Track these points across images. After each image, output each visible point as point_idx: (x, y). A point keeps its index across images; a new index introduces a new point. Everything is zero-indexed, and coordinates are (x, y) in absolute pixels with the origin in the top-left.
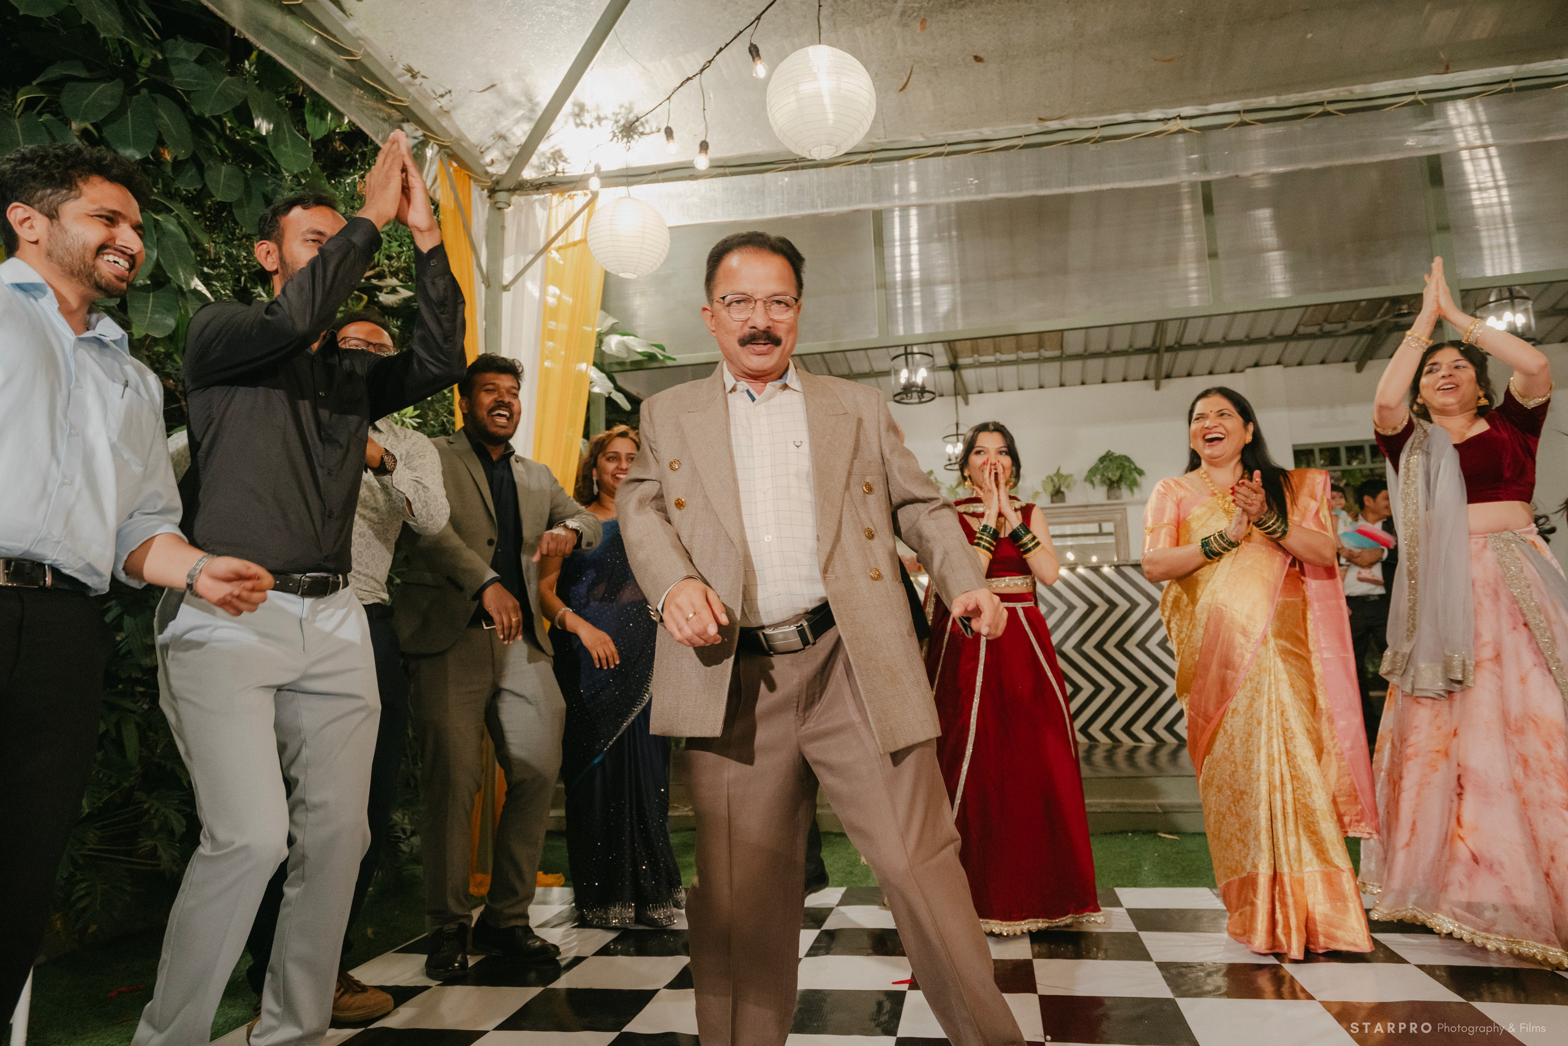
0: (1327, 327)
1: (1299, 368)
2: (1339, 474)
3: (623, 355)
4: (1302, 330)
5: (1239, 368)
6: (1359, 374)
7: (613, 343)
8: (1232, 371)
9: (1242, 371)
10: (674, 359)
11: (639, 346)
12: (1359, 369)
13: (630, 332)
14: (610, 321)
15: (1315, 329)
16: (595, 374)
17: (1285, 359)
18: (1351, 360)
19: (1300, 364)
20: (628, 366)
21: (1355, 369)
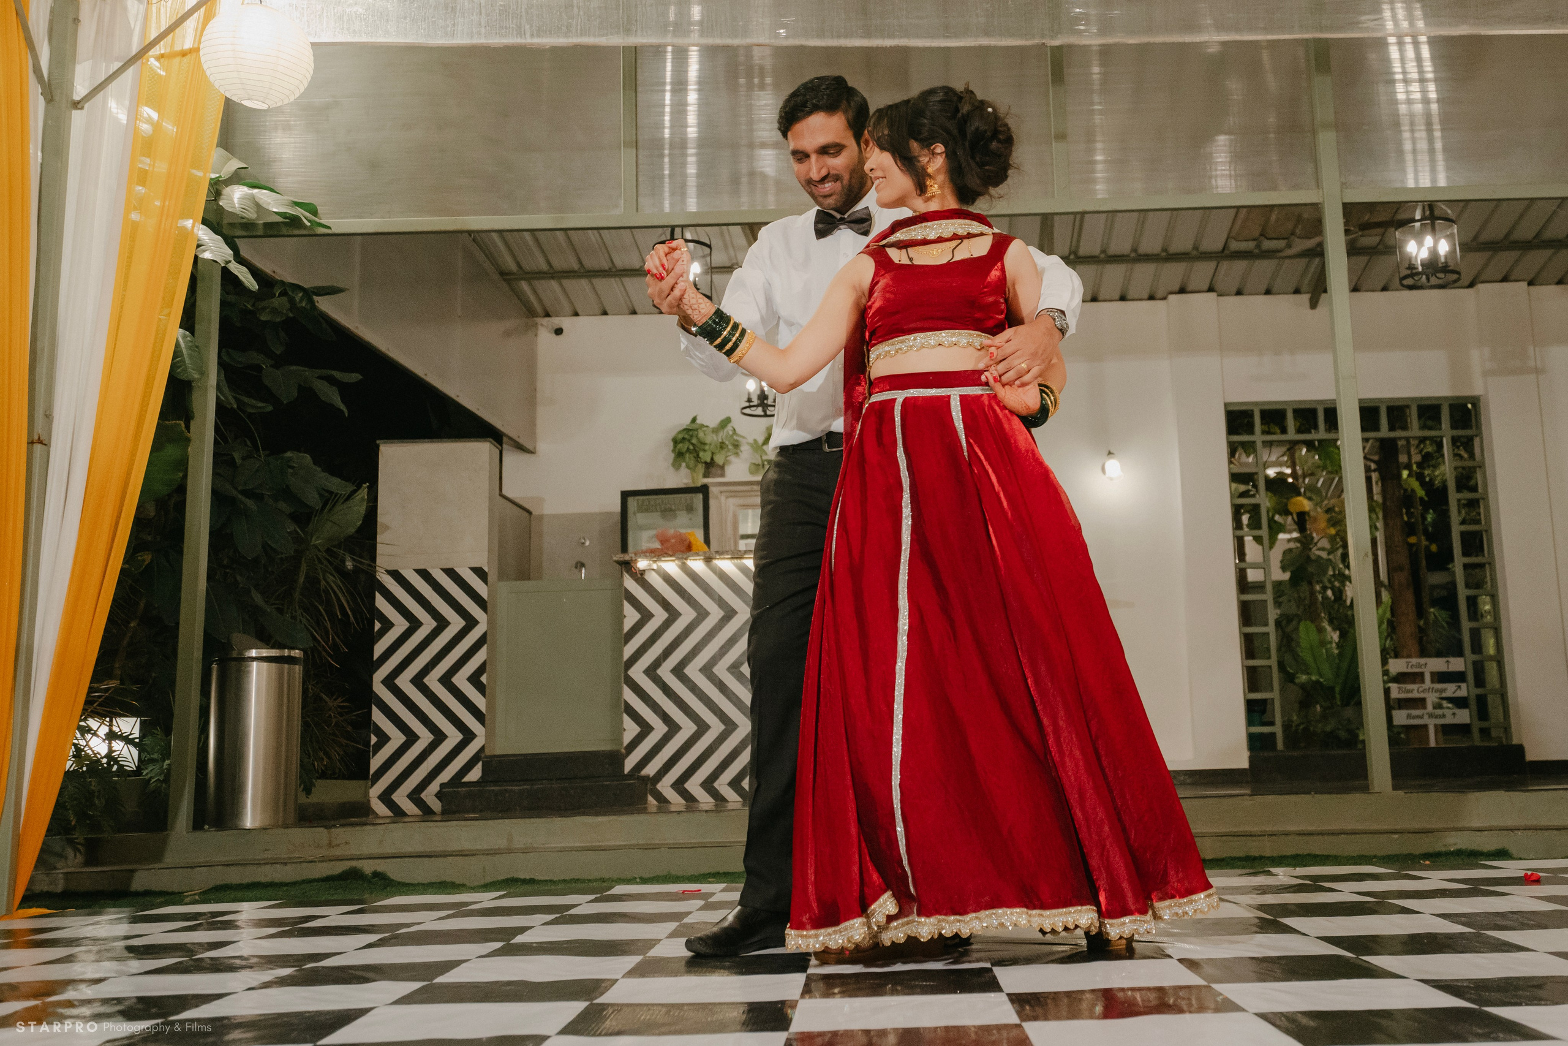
0: (1267, 245)
1: (1238, 298)
3: (252, 215)
4: (1234, 246)
5: (1159, 294)
6: (1314, 311)
7: (236, 197)
8: (1151, 298)
9: (1165, 298)
10: (329, 228)
11: (274, 204)
12: (1314, 304)
13: (262, 182)
14: (234, 164)
15: (1250, 245)
16: (204, 234)
17: (1219, 286)
18: (1303, 290)
19: (1239, 293)
20: (260, 232)
21: (1308, 304)
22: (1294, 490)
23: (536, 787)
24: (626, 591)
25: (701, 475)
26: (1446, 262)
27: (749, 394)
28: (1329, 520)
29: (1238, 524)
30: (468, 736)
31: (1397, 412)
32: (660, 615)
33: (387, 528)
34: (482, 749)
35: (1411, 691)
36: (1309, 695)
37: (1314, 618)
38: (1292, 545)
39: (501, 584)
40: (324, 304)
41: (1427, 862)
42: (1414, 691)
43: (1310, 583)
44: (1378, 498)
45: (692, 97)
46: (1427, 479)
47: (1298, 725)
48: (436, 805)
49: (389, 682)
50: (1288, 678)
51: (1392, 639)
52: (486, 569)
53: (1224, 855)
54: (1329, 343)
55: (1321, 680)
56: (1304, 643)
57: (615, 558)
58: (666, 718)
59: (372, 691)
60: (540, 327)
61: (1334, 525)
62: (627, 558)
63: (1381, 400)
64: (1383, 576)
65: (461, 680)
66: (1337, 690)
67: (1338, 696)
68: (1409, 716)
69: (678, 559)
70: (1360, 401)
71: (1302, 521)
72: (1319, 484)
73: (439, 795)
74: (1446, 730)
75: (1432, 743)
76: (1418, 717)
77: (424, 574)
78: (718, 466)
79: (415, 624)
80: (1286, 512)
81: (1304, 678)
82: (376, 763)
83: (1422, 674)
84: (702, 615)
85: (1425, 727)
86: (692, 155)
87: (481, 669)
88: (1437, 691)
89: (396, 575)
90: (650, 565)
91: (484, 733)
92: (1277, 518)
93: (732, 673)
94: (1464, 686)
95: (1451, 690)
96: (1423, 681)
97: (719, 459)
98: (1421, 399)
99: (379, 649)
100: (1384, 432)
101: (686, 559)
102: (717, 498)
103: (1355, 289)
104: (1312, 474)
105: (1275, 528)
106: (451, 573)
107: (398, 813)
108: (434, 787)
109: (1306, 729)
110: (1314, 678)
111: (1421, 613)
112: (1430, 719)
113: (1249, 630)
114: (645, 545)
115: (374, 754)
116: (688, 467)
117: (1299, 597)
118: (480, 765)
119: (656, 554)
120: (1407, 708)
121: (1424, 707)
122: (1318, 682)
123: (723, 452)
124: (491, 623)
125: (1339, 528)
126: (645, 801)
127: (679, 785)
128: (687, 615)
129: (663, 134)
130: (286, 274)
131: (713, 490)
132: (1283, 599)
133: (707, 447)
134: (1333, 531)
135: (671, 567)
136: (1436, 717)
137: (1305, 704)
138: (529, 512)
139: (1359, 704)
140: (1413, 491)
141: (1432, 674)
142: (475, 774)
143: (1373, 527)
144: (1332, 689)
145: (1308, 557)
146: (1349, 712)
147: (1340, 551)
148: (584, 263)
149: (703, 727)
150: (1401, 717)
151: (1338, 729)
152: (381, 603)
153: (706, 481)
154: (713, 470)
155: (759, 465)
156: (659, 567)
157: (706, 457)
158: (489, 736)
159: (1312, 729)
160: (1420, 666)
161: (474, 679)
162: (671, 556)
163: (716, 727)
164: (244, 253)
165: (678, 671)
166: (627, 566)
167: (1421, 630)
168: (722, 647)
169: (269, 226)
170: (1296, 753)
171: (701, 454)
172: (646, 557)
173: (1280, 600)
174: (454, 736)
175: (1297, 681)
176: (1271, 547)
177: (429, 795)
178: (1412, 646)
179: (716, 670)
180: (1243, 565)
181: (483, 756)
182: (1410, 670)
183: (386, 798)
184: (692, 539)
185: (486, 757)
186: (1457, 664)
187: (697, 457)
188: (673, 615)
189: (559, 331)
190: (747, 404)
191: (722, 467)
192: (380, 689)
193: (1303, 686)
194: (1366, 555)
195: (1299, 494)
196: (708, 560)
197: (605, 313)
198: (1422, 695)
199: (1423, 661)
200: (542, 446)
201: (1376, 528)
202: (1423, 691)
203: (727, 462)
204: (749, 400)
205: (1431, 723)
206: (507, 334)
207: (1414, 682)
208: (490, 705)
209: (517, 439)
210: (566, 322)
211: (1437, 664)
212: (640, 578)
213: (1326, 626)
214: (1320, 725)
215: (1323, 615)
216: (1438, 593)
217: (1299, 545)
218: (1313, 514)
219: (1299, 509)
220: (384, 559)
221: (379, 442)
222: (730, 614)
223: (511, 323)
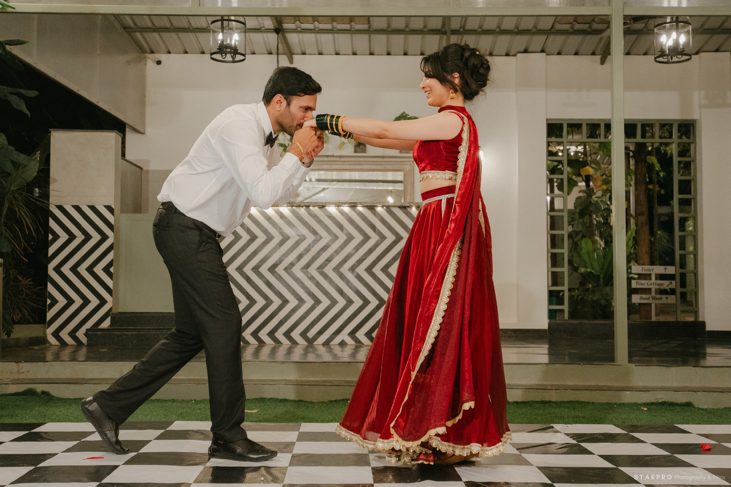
0: (577, 26)
1: (559, 56)
2: (597, 145)
4: (558, 27)
5: (512, 53)
6: (602, 66)
8: (507, 55)
9: (515, 55)
12: (603, 62)
15: (567, 27)
17: (548, 50)
18: (597, 53)
19: (559, 54)
21: (599, 61)
22: (585, 164)
23: (140, 333)
26: (683, 49)
28: (603, 181)
30: (103, 302)
31: (647, 126)
33: (55, 181)
34: (111, 309)
35: (643, 284)
36: (585, 278)
37: (591, 236)
38: (581, 194)
39: (122, 214)
41: (645, 409)
42: (645, 284)
43: (591, 216)
44: (632, 167)
46: (663, 152)
47: (578, 296)
48: (84, 340)
49: (57, 269)
50: (573, 268)
51: (635, 249)
52: (113, 207)
53: (529, 400)
54: (609, 86)
55: (593, 271)
56: (584, 250)
59: (48, 274)
60: (148, 59)
61: (606, 184)
63: (639, 120)
64: (632, 211)
65: (98, 270)
66: (602, 276)
67: (601, 280)
68: (641, 298)
70: (625, 120)
71: (587, 179)
72: (598, 159)
73: (86, 334)
74: (662, 310)
75: (654, 318)
76: (646, 299)
77: (77, 208)
79: (72, 237)
80: (579, 175)
81: (583, 270)
82: (50, 315)
83: (650, 275)
84: (238, 238)
85: (650, 304)
87: (110, 264)
88: (658, 284)
89: (61, 208)
91: (112, 301)
92: (574, 177)
93: (254, 272)
94: (674, 282)
95: (666, 284)
96: (650, 279)
98: (661, 120)
99: (52, 250)
100: (639, 139)
103: (628, 54)
104: (595, 153)
105: (572, 184)
106: (93, 208)
107: (63, 344)
108: (83, 330)
109: (582, 299)
110: (589, 270)
111: (652, 233)
112: (652, 300)
113: (553, 250)
115: (49, 310)
117: (584, 222)
118: (109, 319)
120: (641, 294)
121: (650, 294)
122: (591, 272)
124: (116, 237)
125: (608, 185)
132: (575, 223)
134: (605, 187)
136: (657, 299)
137: (582, 284)
138: (141, 169)
139: (612, 285)
140: (653, 164)
141: (656, 274)
142: (106, 324)
143: (628, 185)
144: (599, 276)
145: (590, 202)
146: (608, 288)
147: (608, 195)
148: (173, 23)
150: (636, 299)
151: (601, 299)
152: (52, 224)
158: (116, 301)
159: (585, 298)
160: (649, 270)
161: (106, 270)
167: (651, 243)
168: (249, 257)
170: (574, 322)
173: (572, 223)
174: (95, 302)
175: (579, 271)
176: (568, 194)
177: (81, 334)
178: (646, 258)
179: (245, 270)
181: (111, 313)
182: (643, 272)
183: (56, 334)
185: (113, 314)
186: (671, 270)
189: (159, 63)
192: (52, 273)
193: (582, 274)
195: (588, 165)
197: (186, 52)
198: (649, 287)
199: (651, 267)
200: (149, 130)
201: (631, 185)
202: (650, 285)
205: (653, 303)
206: (128, 63)
207: (645, 279)
208: (116, 284)
209: (134, 127)
210: (163, 57)
211: (659, 269)
213: (597, 238)
214: (590, 297)
215: (596, 232)
216: (664, 219)
217: (585, 194)
218: (594, 176)
219: (587, 174)
220: (54, 200)
221: (50, 130)
222: (253, 238)
223: (130, 56)
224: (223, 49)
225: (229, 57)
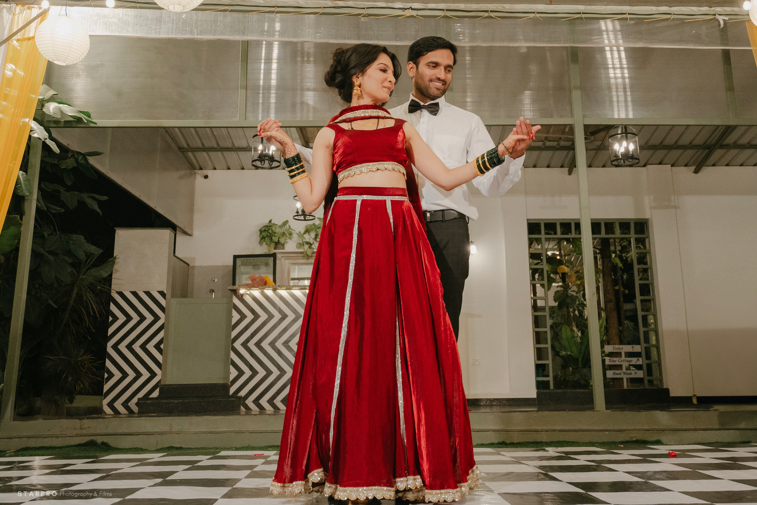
0: (548, 144)
1: (535, 169)
3: (58, 116)
6: (570, 176)
7: (51, 108)
10: (96, 124)
11: (70, 111)
12: (570, 173)
13: (64, 101)
14: (51, 93)
15: (542, 143)
16: (34, 125)
18: (565, 166)
19: (534, 166)
20: (62, 125)
21: (567, 172)
22: (560, 262)
23: (185, 401)
24: (234, 304)
25: (273, 248)
26: (633, 154)
27: (297, 209)
28: (577, 277)
29: (533, 278)
30: (153, 375)
31: (609, 225)
32: (250, 316)
33: (117, 271)
34: (160, 381)
35: (615, 361)
36: (566, 362)
37: (570, 325)
38: (559, 289)
39: (172, 299)
40: (92, 160)
41: (622, 446)
42: (617, 361)
43: (567, 308)
44: (600, 267)
45: (274, 66)
46: (624, 258)
47: (561, 377)
48: (135, 409)
49: (115, 347)
50: (556, 353)
51: (607, 336)
52: (165, 292)
53: (523, 441)
54: (577, 192)
55: (572, 354)
56: (564, 336)
57: (229, 288)
58: (251, 368)
59: (106, 352)
60: (197, 174)
61: (579, 279)
62: (235, 288)
63: (602, 220)
64: (602, 305)
65: (150, 347)
66: (580, 360)
67: (580, 363)
68: (614, 374)
69: (260, 289)
70: (592, 220)
71: (564, 276)
72: (572, 260)
73: (137, 404)
74: (632, 380)
75: (625, 387)
76: (618, 374)
77: (135, 294)
78: (281, 244)
79: (129, 318)
80: (556, 273)
81: (564, 353)
82: (106, 387)
83: (620, 353)
84: (271, 316)
85: (622, 379)
86: (273, 93)
87: (161, 342)
88: (628, 361)
89: (121, 294)
90: (246, 292)
91: (161, 374)
92: (552, 275)
93: (284, 346)
94: (640, 359)
95: (634, 361)
96: (621, 356)
97: (282, 241)
98: (621, 219)
99: (111, 330)
100: (603, 235)
101: (264, 289)
102: (280, 260)
103: (589, 166)
104: (569, 255)
105: (551, 281)
106: (148, 294)
107: (116, 412)
108: (135, 400)
109: (564, 379)
110: (569, 353)
111: (620, 323)
112: (624, 375)
113: (538, 330)
114: (244, 282)
115: (106, 383)
116: (267, 244)
117: (562, 314)
118: (158, 389)
119: (249, 286)
120: (613, 370)
121: (622, 369)
122: (570, 356)
123: (284, 237)
124: (167, 319)
125: (582, 281)
126: (240, 409)
127: (256, 401)
128: (263, 316)
129: (260, 83)
130: (75, 146)
131: (278, 256)
132: (554, 315)
133: (276, 235)
134: (579, 282)
135: (256, 293)
136: (627, 374)
137: (564, 367)
138: (188, 265)
139: (590, 367)
140: (617, 264)
141: (625, 353)
142: (155, 394)
143: (597, 281)
144: (578, 359)
145: (567, 295)
146: (585, 370)
147: (582, 293)
148: (219, 144)
149: (269, 373)
150: (610, 374)
151: (580, 379)
152: (113, 308)
153: (275, 251)
154: (279, 246)
155: (301, 244)
156: (251, 293)
157: (275, 239)
158: (164, 375)
159: (567, 379)
160: (619, 349)
161: (157, 347)
162: (256, 288)
163: (276, 372)
164: (54, 135)
165: (258, 344)
166: (235, 292)
167: (620, 332)
168: (280, 333)
169: (66, 122)
170: (560, 391)
171: (273, 238)
172: (244, 288)
173: (552, 315)
174: (146, 375)
175: (560, 354)
176: (549, 289)
177: (132, 404)
178: (616, 339)
179: (276, 344)
180: (535, 298)
181: (160, 385)
182: (615, 351)
183: (111, 405)
184: (267, 279)
185: (161, 385)
186: (637, 348)
187: (271, 240)
188: (256, 316)
189: (206, 177)
190: (296, 214)
191: (283, 245)
192: (110, 351)
193: (563, 357)
194: (594, 294)
195: (563, 265)
196: (274, 290)
197: (229, 169)
198: (620, 363)
199: (621, 346)
200: (196, 233)
201: (599, 282)
202: (621, 361)
203: (286, 242)
204: (297, 212)
205: (625, 377)
206: (181, 178)
207: (617, 357)
208: (165, 360)
209: (184, 229)
210: (209, 173)
211: (628, 348)
212: (241, 298)
213: (575, 329)
214: (572, 377)
215: (573, 323)
216: (629, 314)
217: (562, 289)
218: (569, 274)
219: (563, 272)
220: (115, 286)
221: (115, 228)
222: (284, 317)
223: (183, 172)
224: (262, 157)
225: (267, 164)
